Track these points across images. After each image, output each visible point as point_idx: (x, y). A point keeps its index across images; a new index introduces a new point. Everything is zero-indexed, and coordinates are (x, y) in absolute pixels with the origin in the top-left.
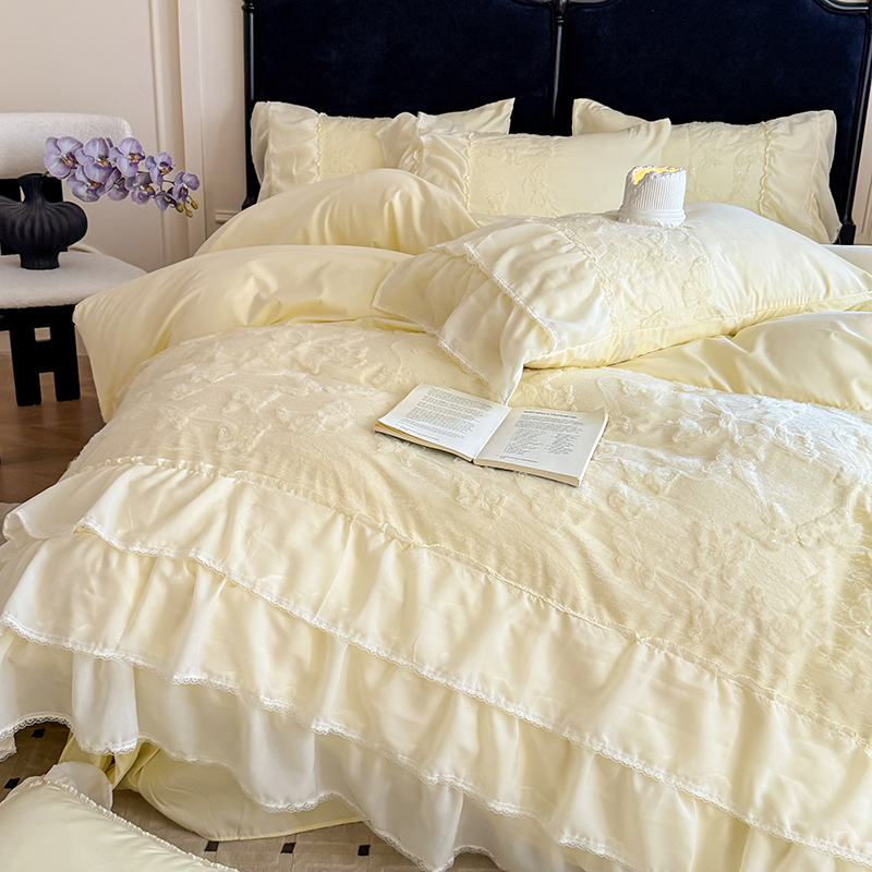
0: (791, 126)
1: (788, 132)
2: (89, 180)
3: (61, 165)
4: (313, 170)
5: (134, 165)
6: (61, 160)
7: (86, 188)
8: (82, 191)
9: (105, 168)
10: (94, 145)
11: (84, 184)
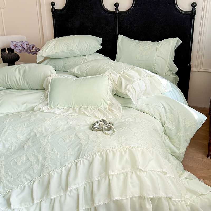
3: (13, 46)
5: (27, 46)
9: (22, 47)
10: (20, 43)
11: (18, 50)
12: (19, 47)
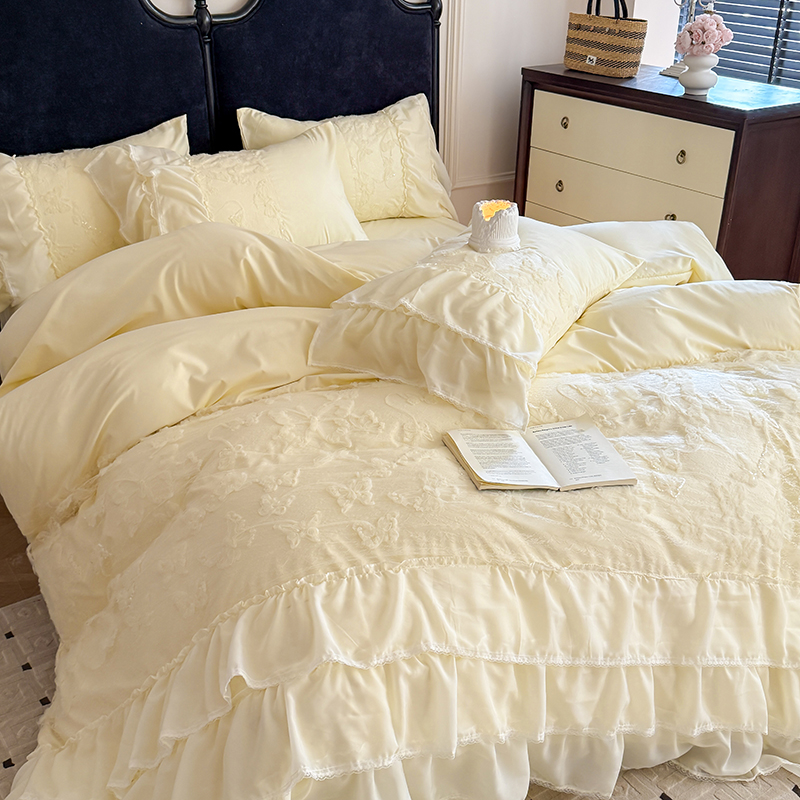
0: (405, 111)
1: (405, 118)
4: (32, 215)
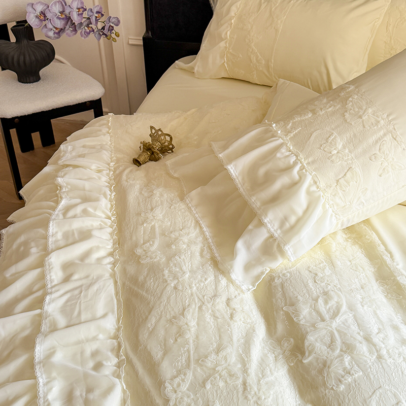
2: (54, 27)
3: (37, 20)
5: (80, 15)
6: (37, 17)
7: (53, 32)
8: (51, 34)
9: (63, 19)
10: (55, 5)
11: (52, 29)
12: (55, 19)
